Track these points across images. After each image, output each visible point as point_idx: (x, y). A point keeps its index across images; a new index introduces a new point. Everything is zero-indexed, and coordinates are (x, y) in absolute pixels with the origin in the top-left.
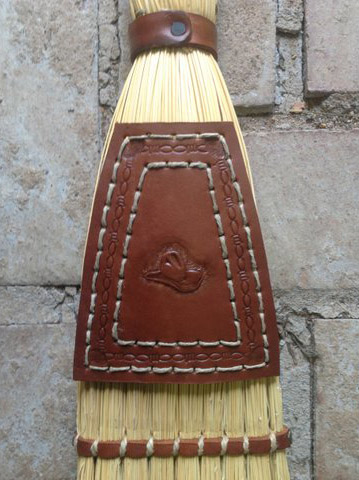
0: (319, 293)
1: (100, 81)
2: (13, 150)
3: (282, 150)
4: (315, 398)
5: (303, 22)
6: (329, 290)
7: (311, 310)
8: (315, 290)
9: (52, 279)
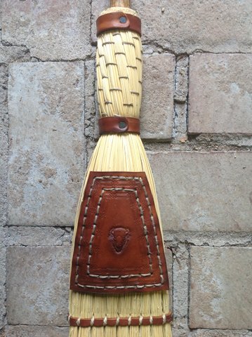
0: (193, 233)
1: (86, 124)
2: (41, 158)
3: (176, 161)
4: (190, 286)
5: (187, 97)
6: (198, 232)
7: (189, 241)
8: (191, 231)
9: (59, 224)
